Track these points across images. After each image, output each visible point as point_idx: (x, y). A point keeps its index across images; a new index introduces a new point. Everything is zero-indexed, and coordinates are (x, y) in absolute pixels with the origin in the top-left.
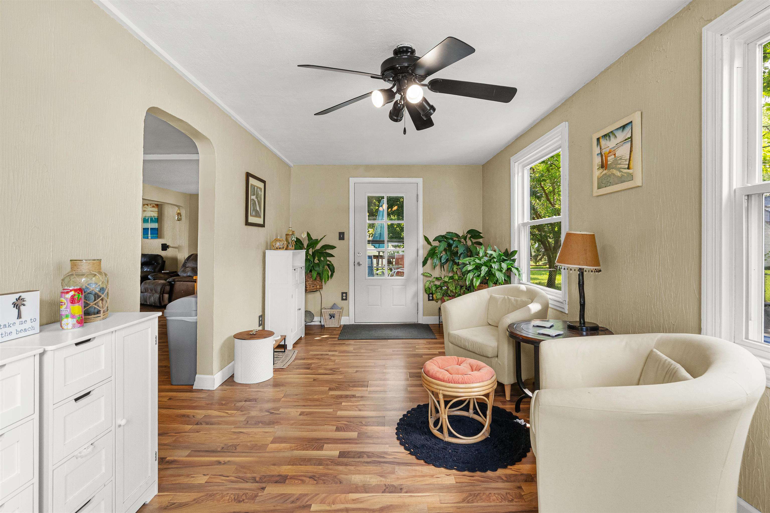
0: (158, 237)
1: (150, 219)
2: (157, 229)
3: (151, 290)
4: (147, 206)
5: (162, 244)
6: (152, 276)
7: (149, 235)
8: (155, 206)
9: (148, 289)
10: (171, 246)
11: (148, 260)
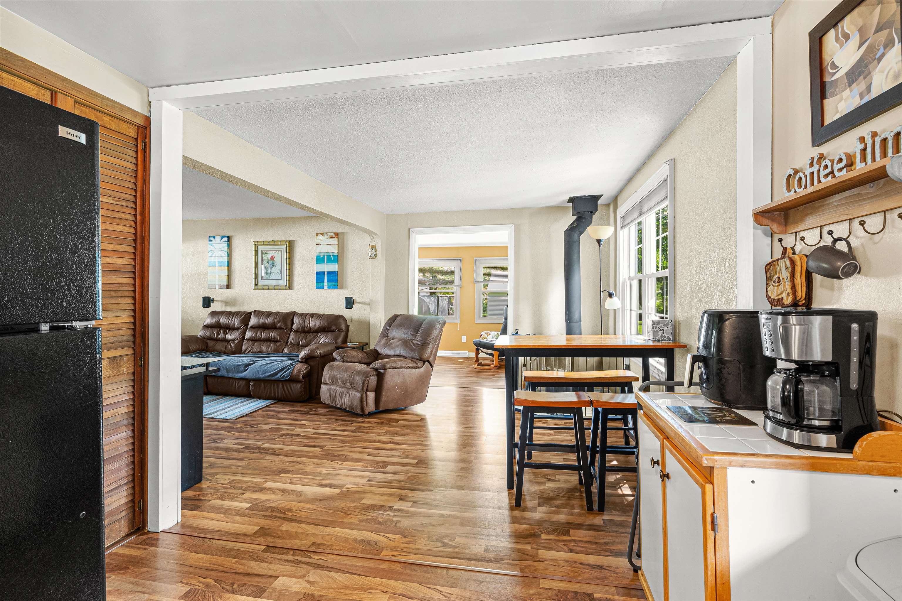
0: (336, 287)
1: (326, 256)
2: (336, 274)
3: (344, 383)
4: (322, 237)
5: (346, 298)
6: (339, 354)
7: (326, 283)
8: (334, 236)
9: (336, 379)
10: (358, 301)
11: (326, 324)
